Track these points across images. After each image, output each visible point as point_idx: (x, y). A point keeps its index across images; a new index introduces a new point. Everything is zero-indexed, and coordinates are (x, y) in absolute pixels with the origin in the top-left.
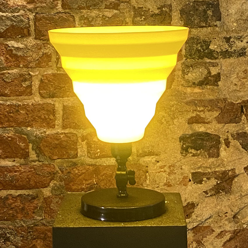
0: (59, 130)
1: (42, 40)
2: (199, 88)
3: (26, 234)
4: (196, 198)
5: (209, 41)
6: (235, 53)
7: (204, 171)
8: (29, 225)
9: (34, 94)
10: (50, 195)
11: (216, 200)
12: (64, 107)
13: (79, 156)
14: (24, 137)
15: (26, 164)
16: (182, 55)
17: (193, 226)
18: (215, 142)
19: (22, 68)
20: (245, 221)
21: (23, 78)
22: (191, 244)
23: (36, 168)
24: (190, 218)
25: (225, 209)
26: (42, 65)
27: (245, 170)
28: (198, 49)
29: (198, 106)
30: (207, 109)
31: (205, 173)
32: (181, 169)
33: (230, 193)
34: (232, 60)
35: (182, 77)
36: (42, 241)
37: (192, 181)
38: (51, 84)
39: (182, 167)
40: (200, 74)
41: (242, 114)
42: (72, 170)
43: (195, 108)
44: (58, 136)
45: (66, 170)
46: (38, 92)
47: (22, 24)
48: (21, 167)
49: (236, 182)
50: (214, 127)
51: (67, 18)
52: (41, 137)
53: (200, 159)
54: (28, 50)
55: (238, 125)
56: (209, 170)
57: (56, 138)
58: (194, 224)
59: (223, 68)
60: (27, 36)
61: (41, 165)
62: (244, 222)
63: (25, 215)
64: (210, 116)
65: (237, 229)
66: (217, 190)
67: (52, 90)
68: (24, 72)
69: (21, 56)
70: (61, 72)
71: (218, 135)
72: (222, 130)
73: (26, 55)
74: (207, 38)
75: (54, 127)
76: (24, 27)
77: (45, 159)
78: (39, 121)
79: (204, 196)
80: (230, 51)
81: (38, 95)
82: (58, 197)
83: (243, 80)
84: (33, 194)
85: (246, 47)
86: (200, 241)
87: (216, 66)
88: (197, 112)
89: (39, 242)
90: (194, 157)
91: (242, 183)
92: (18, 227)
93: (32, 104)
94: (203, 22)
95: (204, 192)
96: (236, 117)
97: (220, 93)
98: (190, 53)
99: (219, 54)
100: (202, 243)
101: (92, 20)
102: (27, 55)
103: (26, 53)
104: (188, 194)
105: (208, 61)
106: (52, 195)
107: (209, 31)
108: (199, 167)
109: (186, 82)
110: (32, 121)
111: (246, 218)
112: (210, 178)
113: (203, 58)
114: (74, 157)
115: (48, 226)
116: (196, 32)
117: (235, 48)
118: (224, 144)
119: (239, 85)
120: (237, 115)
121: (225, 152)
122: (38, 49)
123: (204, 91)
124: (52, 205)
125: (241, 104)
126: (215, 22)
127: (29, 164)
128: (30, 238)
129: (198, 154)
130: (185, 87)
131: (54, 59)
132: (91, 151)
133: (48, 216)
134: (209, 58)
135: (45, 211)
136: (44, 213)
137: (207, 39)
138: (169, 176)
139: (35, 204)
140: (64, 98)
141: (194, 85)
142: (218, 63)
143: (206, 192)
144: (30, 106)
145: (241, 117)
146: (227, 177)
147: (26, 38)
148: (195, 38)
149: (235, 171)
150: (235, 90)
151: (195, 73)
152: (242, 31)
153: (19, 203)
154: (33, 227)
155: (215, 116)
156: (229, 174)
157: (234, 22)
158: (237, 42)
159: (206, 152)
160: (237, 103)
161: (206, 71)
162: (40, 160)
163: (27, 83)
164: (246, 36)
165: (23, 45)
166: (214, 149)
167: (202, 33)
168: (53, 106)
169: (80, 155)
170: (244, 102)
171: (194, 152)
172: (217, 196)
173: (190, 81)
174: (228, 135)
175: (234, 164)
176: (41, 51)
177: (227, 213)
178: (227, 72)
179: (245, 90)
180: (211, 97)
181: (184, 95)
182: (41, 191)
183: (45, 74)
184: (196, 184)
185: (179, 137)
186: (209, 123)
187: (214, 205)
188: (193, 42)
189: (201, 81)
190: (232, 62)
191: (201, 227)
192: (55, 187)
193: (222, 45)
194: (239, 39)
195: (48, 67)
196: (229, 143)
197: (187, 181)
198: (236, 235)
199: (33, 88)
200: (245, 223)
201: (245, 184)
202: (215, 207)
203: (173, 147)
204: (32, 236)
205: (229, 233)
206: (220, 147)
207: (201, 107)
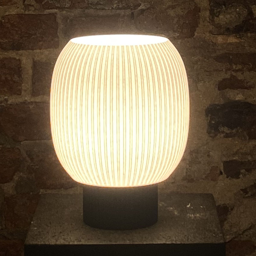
0: (27, 97)
2: (234, 36)
4: (230, 200)
10: (13, 194)
12: (35, 63)
17: (226, 240)
29: (234, 63)
30: (246, 68)
31: (243, 163)
32: (209, 156)
35: (210, 19)
37: (223, 174)
38: (16, 30)
39: (210, 153)
40: (237, 16)
43: (229, 65)
44: (26, 106)
53: (237, 142)
56: (250, 158)
57: (23, 109)
58: (228, 237)
64: (252, 79)
67: (17, 38)
70: (30, 12)
75: (19, 93)
77: (7, 141)
79: (242, 197)
88: (233, 73)
90: (227, 139)
95: (242, 190)
104: (218, 193)
106: (17, 194)
108: (235, 153)
109: (217, 28)
112: (251, 169)
115: (11, 239)
123: (242, 40)
124: (17, 208)
129: (233, 134)
130: (215, 35)
133: (10, 224)
138: (190, 167)
140: (34, 51)
141: (227, 32)
143: (245, 191)
151: (229, 14)
159: (245, 131)
161: (245, 11)
168: (18, 62)
171: (228, 132)
173: (223, 26)
180: (253, 50)
181: (212, 47)
183: (6, 15)
185: (205, 108)
186: (250, 88)
189: (238, 25)
191: (237, 242)
192: (21, 182)
195: (11, 4)
197: (217, 174)
207: (238, 65)
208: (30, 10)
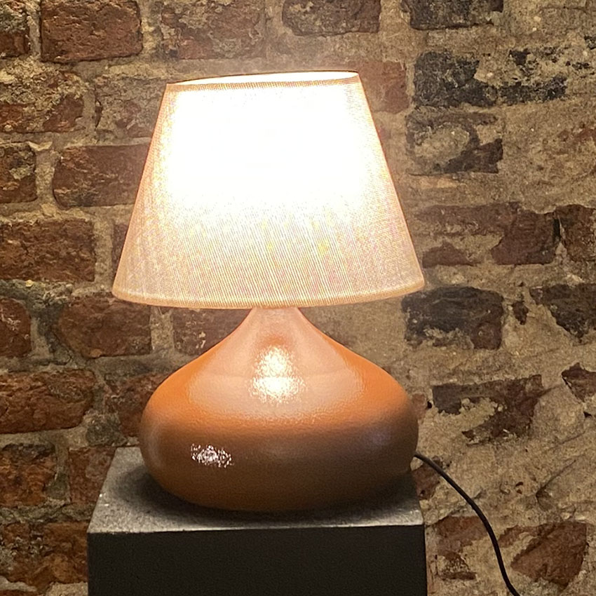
0: (104, 284)
1: (58, 63)
2: (449, 178)
3: (26, 543)
4: (445, 450)
5: (474, 61)
6: (537, 90)
7: (464, 382)
8: (34, 520)
9: (41, 198)
10: (84, 446)
11: (493, 453)
12: (117, 228)
13: (154, 348)
14: (18, 304)
15: (23, 369)
16: (407, 97)
17: (439, 517)
18: (489, 312)
19: (10, 133)
20: (566, 504)
21: (13, 158)
22: (432, 562)
23: (49, 378)
24: (429, 498)
25: (516, 474)
26: (59, 126)
27: (565, 378)
28: (446, 82)
29: (448, 222)
30: (469, 231)
31: (466, 388)
32: (408, 377)
33: (528, 435)
34: (530, 108)
35: (407, 149)
36: (67, 559)
37: (433, 406)
38: (84, 173)
39: (410, 372)
40: (452, 143)
41: (558, 240)
42: (137, 382)
43: (440, 226)
44: (102, 299)
45: (124, 383)
46: (51, 192)
47: (9, 25)
48: (10, 376)
49: (542, 408)
50: (487, 273)
51: (120, 8)
52: (60, 302)
53: (455, 353)
54: (24, 90)
55: (546, 268)
56: (477, 380)
57: (98, 305)
58: (442, 511)
59: (509, 128)
60: (21, 54)
61: (61, 371)
62: (565, 506)
63: (24, 496)
64: (479, 247)
65: (546, 525)
66: (497, 429)
67: (86, 186)
68: (14, 142)
69: (7, 103)
70: (107, 143)
71: (498, 292)
72: (507, 282)
73: (19, 101)
74: (470, 53)
75: (91, 278)
76: (13, 31)
77: (71, 357)
78: (54, 263)
79: (465, 444)
80: (527, 85)
81: (51, 199)
82: (105, 451)
83: (558, 157)
84: (43, 443)
85: (564, 75)
86: (455, 553)
87: (491, 123)
88: (446, 238)
89: (58, 560)
90: (438, 349)
91: (559, 411)
92: (6, 526)
93: (36, 222)
94: (459, 15)
95: (464, 433)
96: (542, 249)
97: (501, 190)
98: (427, 92)
99: (500, 93)
100: (461, 559)
101: (182, 14)
102: (22, 100)
103: (20, 97)
104: (424, 439)
105: (472, 110)
106: (90, 446)
107: (474, 37)
108: (452, 372)
109: (419, 164)
110: (38, 263)
111: (568, 496)
112: (478, 398)
113: (460, 103)
114: (142, 351)
115: (81, 521)
116: (442, 40)
117: (537, 78)
118: (514, 316)
119: (548, 171)
120: (544, 243)
121: (515, 334)
122: (50, 86)
123: (461, 184)
124: (89, 468)
125: (554, 216)
126: (489, 13)
127: (31, 370)
128: (36, 551)
129: (448, 340)
130: (416, 175)
131: (89, 109)
132: (183, 338)
133: (79, 496)
134: (474, 103)
135: (73, 484)
136: (71, 490)
137: (468, 56)
139: (47, 468)
140: (115, 207)
141: (437, 171)
142: (497, 116)
143: (469, 434)
144: (31, 226)
145: (554, 249)
146: (521, 395)
147: (20, 59)
148: (440, 54)
149: (541, 379)
150: (539, 182)
151: (440, 140)
152: (556, 34)
153: (8, 467)
154: (42, 524)
155: (490, 247)
156: (524, 388)
157: (536, 14)
158: (542, 63)
159: (468, 335)
160: (546, 215)
161: (466, 135)
162: (59, 360)
163: (24, 171)
164: (566, 48)
165: (13, 77)
166: (487, 328)
167: (456, 43)
168: (89, 226)
169: (158, 346)
170: (560, 210)
171: (440, 337)
172: (495, 443)
173: (429, 161)
174: (523, 293)
175: (537, 363)
176: (58, 90)
177: (521, 484)
178: (519, 139)
179: (564, 181)
180: (481, 201)
181: (412, 197)
182: (62, 436)
183: (68, 149)
184: (443, 415)
185: (401, 299)
186: (476, 263)
187: (490, 465)
188: (433, 64)
189: (454, 159)
190: (531, 112)
191: (458, 520)
192: (97, 425)
193: (505, 72)
194: (547, 54)
195: (75, 130)
196: (525, 311)
197: (423, 407)
198: (545, 538)
199: (37, 183)
200: (567, 508)
201: (565, 414)
202: (493, 470)
203: (388, 325)
204: (41, 547)
205: (528, 533)
206: (502, 322)
207: (455, 225)
208: (107, 139)
